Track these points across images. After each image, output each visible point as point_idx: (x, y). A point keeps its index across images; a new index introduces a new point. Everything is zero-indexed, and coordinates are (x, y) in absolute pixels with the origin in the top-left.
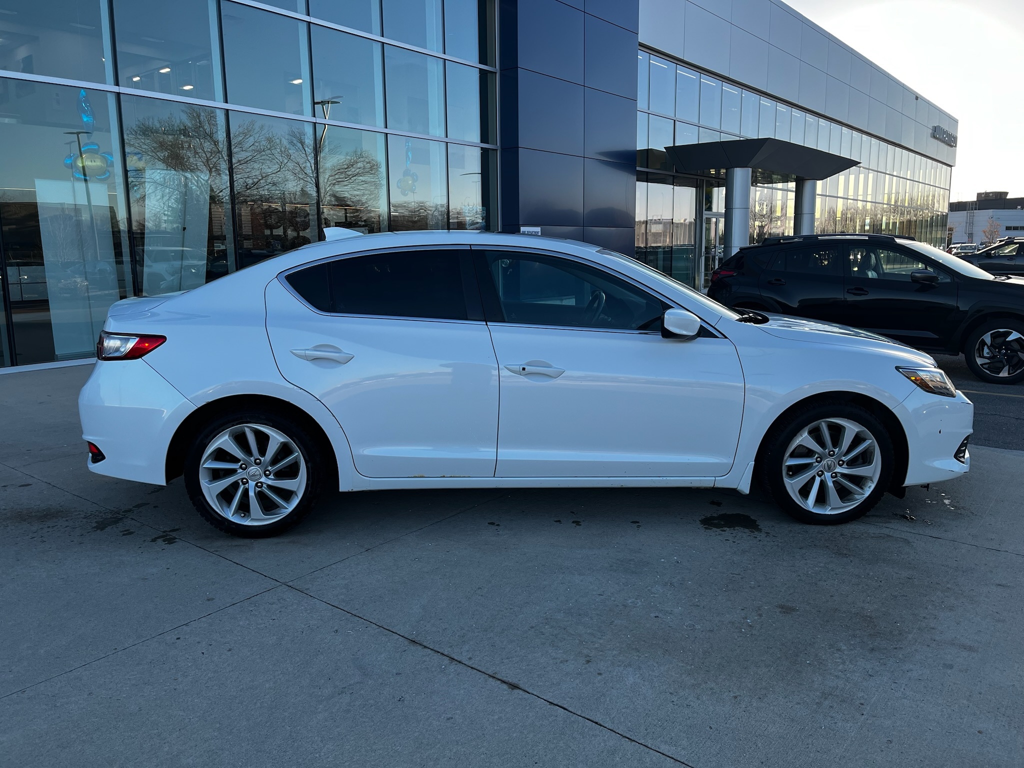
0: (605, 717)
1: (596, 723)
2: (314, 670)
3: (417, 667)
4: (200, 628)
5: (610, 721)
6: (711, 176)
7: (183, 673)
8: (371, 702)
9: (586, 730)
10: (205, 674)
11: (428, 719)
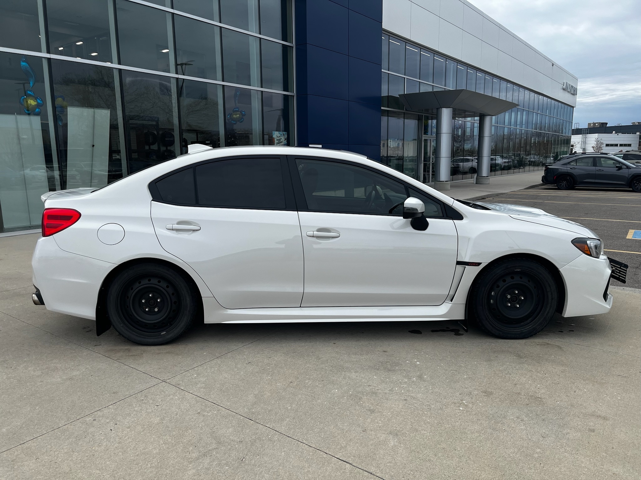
0: (376, 469)
2: (185, 441)
3: (253, 437)
4: (109, 412)
5: (380, 472)
6: (428, 113)
7: (98, 443)
8: (224, 462)
9: (365, 479)
10: (113, 444)
11: (261, 473)
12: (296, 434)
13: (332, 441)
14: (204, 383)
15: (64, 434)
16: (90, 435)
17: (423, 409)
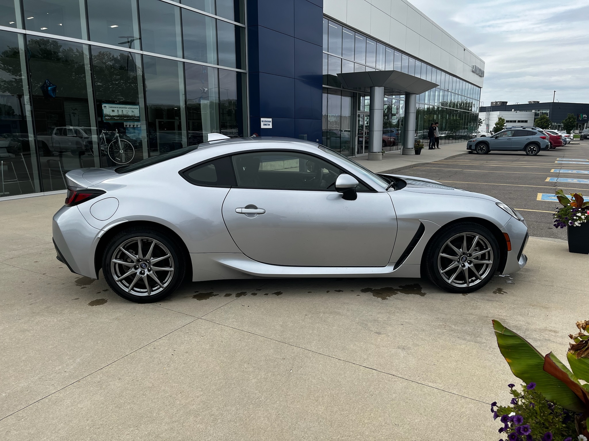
0: (396, 372)
1: (394, 375)
2: (238, 360)
3: (292, 355)
4: (164, 342)
5: (400, 374)
6: (361, 91)
7: (167, 365)
8: (276, 373)
9: (390, 379)
10: (179, 365)
11: (309, 379)
12: (325, 352)
13: (356, 355)
14: (234, 318)
15: (133, 360)
16: (156, 359)
17: (418, 330)
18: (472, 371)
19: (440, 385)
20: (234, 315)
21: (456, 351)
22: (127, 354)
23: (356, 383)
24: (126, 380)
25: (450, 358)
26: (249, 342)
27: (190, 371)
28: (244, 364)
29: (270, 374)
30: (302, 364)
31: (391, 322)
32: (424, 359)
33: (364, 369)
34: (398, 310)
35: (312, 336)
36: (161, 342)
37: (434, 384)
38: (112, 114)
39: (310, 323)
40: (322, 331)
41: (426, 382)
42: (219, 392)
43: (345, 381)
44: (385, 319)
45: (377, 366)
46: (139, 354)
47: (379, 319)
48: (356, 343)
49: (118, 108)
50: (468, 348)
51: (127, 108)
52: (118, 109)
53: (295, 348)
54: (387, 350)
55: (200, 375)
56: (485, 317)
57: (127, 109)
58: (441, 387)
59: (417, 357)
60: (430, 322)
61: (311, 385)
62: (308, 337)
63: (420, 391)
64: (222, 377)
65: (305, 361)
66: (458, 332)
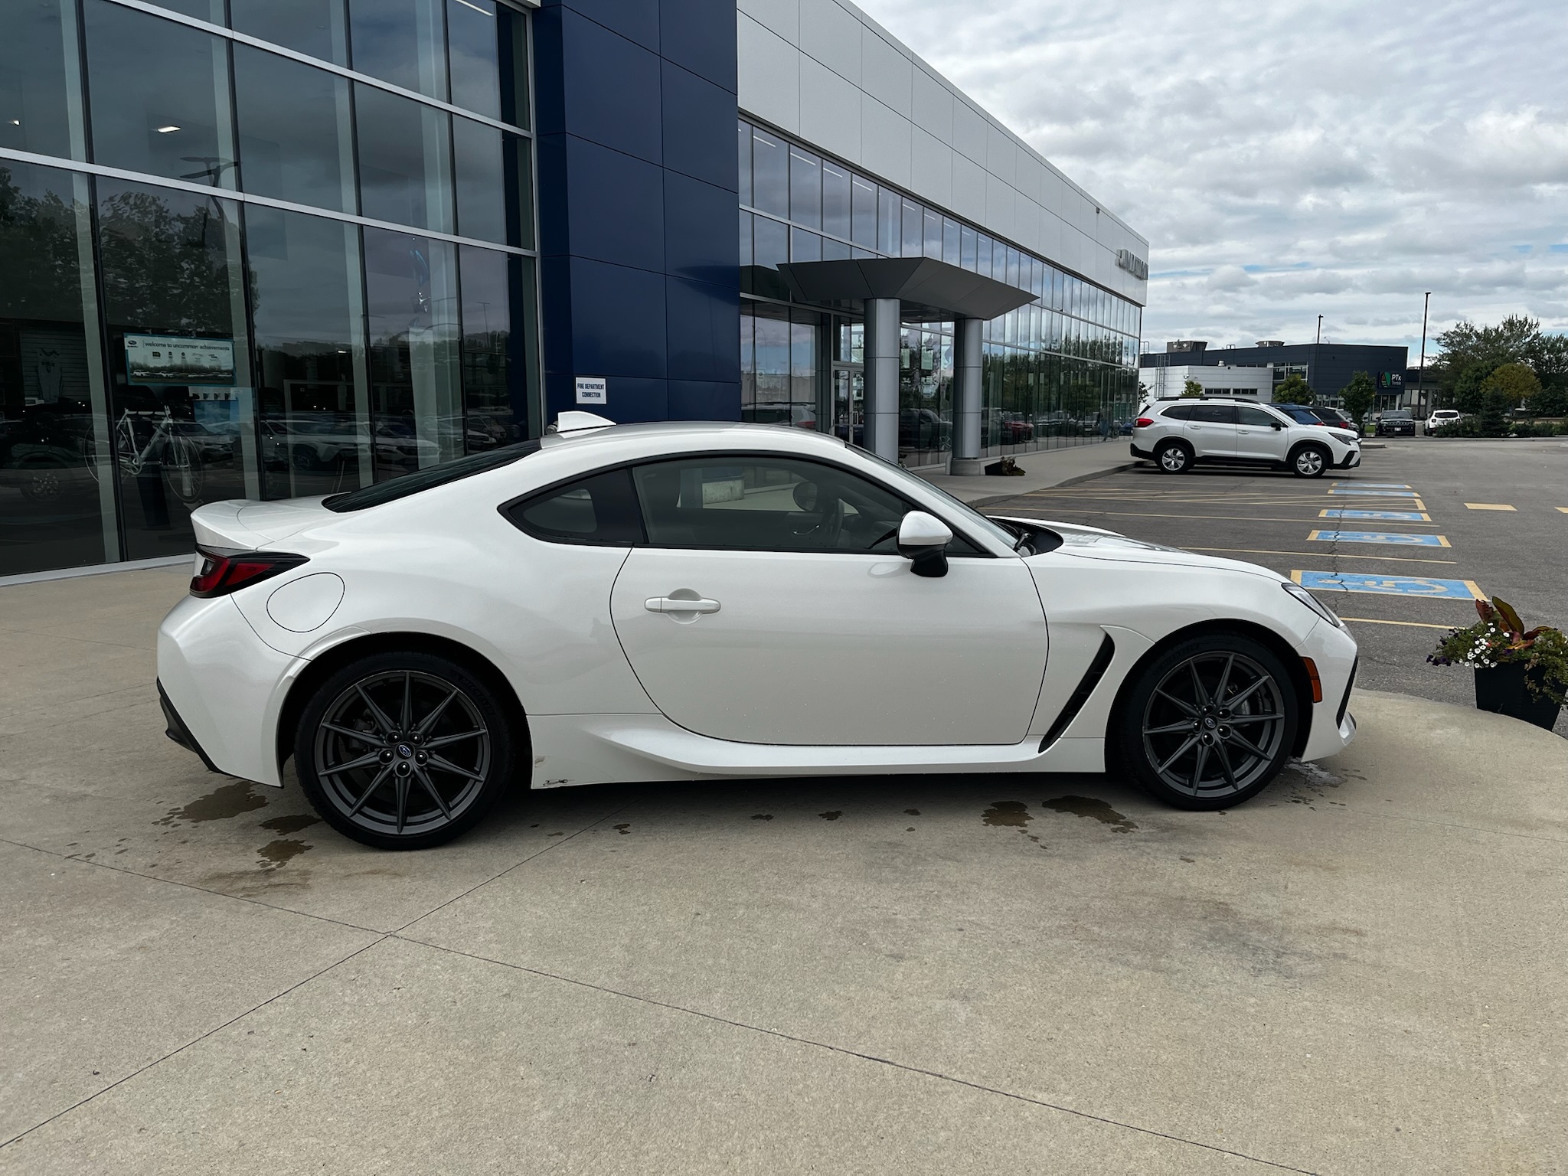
0: (947, 1067)
2: (501, 1054)
3: (657, 1032)
4: (280, 1013)
5: (958, 1072)
6: (841, 309)
7: (286, 1081)
8: (610, 1087)
9: (932, 1087)
10: (324, 1080)
11: (704, 1100)
12: (751, 1018)
13: (835, 1023)
14: (492, 932)
15: (185, 1069)
16: (254, 1065)
17: (1003, 944)
18: (1149, 1052)
19: (1069, 1099)
20: (493, 924)
21: (1105, 999)
22: (167, 1052)
23: (837, 1106)
24: (161, 1134)
25: (1092, 1017)
26: (534, 999)
27: (354, 1098)
28: (517, 1066)
29: (591, 1092)
30: (686, 1055)
31: (931, 925)
32: (1020, 1024)
33: (858, 1064)
34: (949, 891)
35: (713, 973)
36: (272, 1012)
37: (1052, 1095)
38: (153, 363)
39: (707, 936)
40: (742, 959)
41: (1029, 1092)
42: (441, 1155)
43: (806, 1100)
44: (915, 915)
45: (894, 1052)
46: (201, 1051)
47: (899, 916)
48: (836, 988)
49: (169, 346)
50: (1137, 989)
51: (196, 347)
52: (171, 349)
53: (665, 1010)
54: (921, 1005)
55: (384, 1108)
56: (1177, 899)
57: (198, 351)
58: (1071, 1103)
59: (1002, 1019)
60: (1036, 920)
61: (710, 1116)
62: (703, 976)
63: (1012, 1118)
64: (452, 1109)
65: (693, 1048)
66: (1108, 943)
